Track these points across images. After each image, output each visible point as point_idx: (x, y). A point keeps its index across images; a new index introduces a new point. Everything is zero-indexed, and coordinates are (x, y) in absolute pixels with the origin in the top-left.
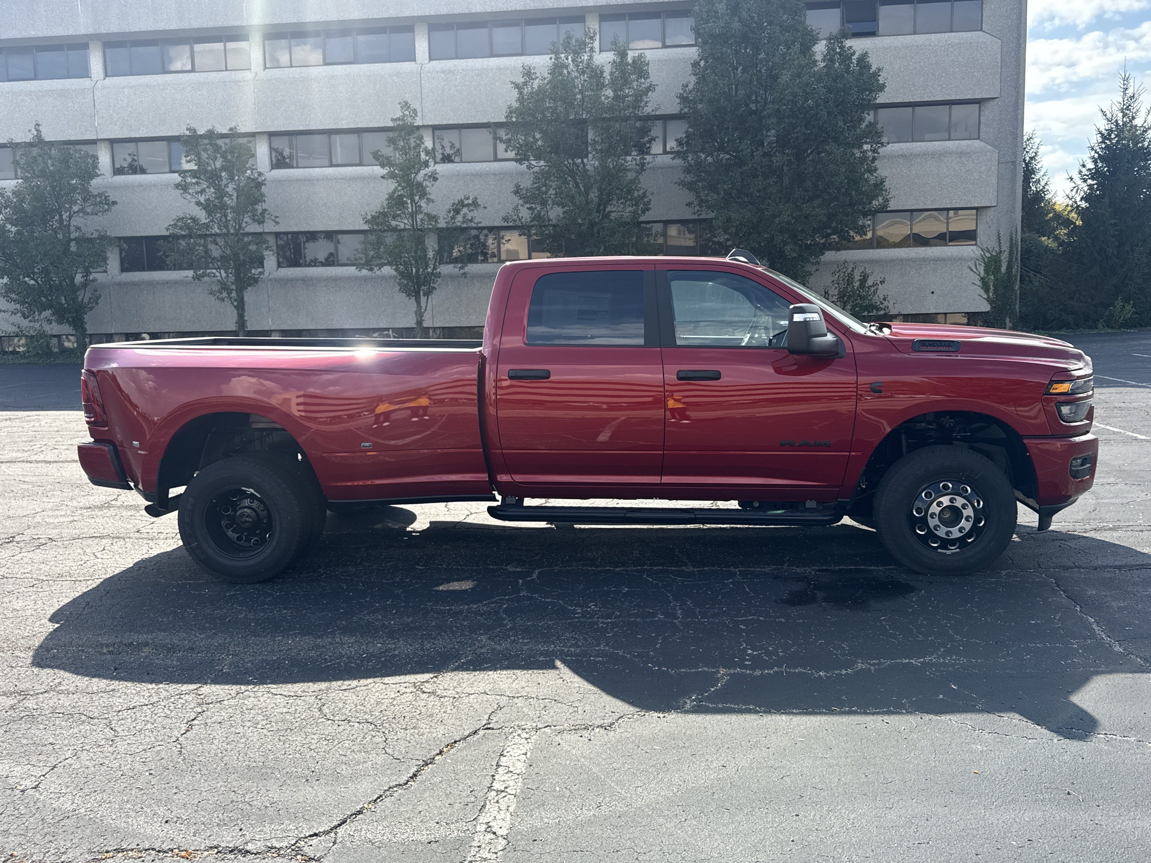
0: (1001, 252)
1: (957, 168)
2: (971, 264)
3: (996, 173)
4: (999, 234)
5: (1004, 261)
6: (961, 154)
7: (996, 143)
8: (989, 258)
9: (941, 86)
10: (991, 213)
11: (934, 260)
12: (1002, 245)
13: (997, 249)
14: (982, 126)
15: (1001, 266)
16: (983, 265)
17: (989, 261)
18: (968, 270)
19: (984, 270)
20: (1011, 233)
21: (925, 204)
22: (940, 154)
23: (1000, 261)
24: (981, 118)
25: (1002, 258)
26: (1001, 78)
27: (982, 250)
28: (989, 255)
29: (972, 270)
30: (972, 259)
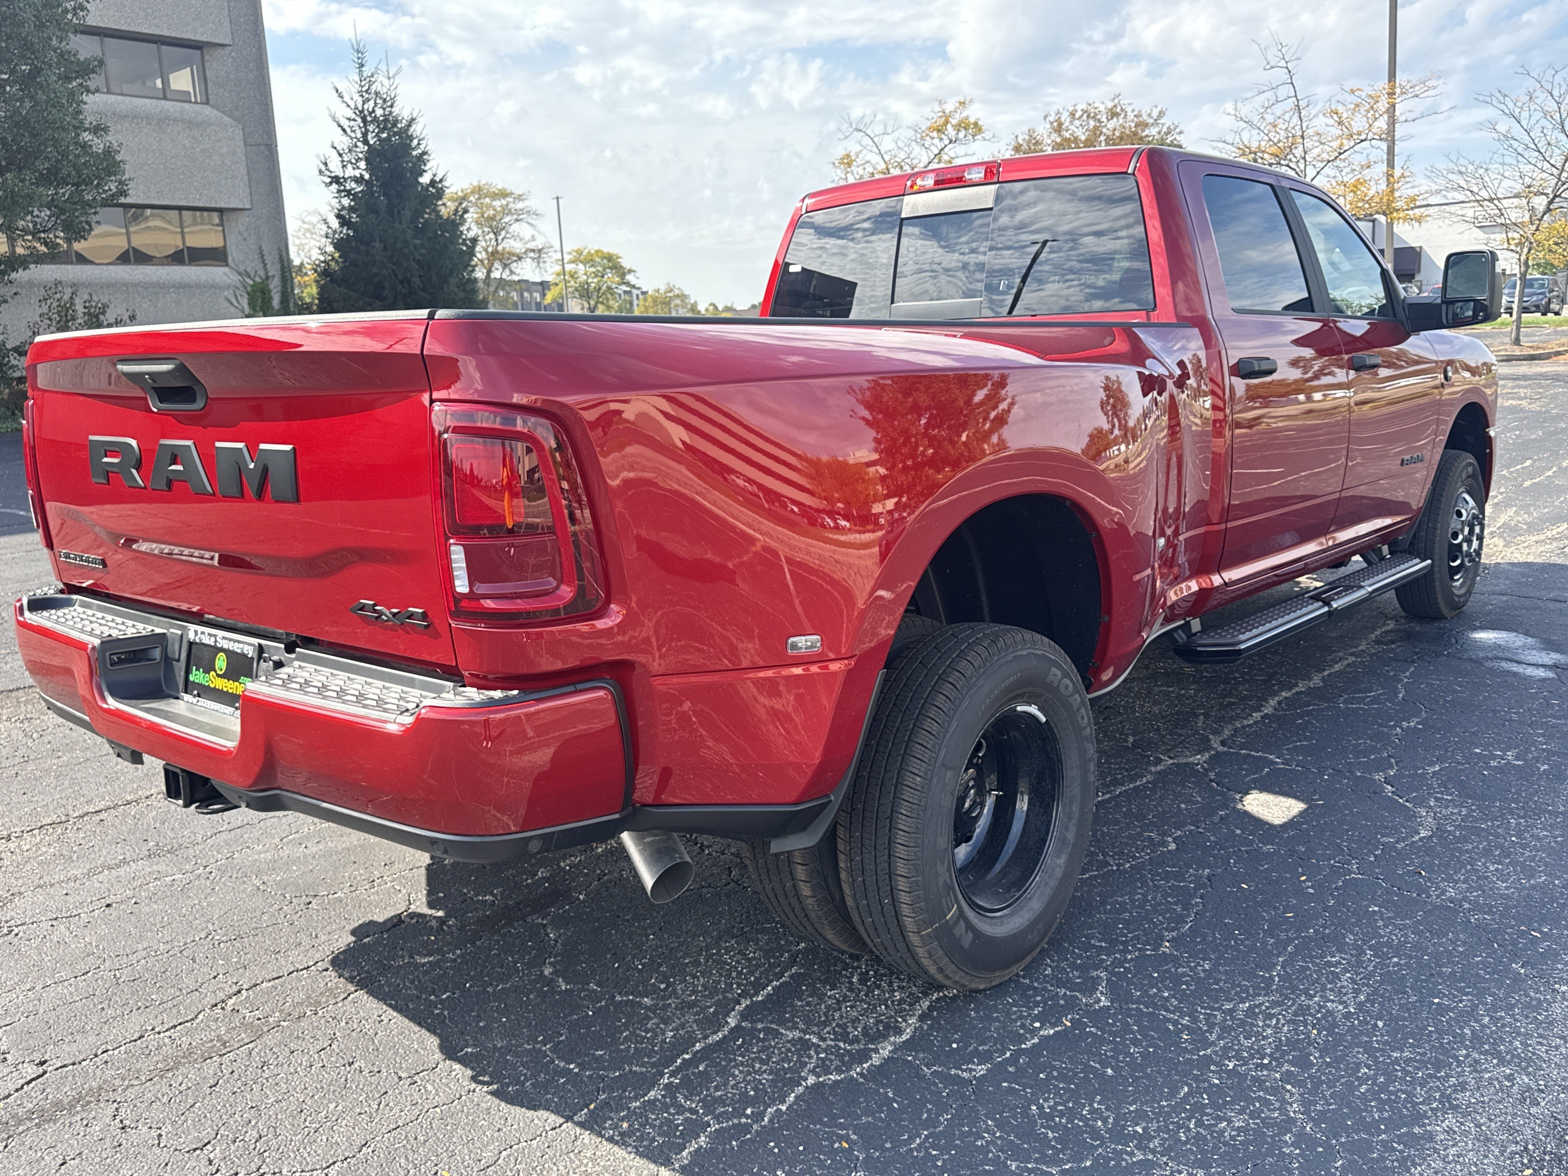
0: (267, 278)
1: (188, 145)
2: (229, 294)
3: (244, 158)
4: (261, 252)
5: (274, 291)
6: (190, 124)
7: (237, 114)
8: (252, 286)
9: (145, 10)
10: (244, 220)
11: (174, 286)
12: (268, 266)
13: (262, 273)
14: (210, 85)
15: (271, 298)
16: (246, 296)
17: (254, 291)
18: (227, 304)
19: (249, 304)
20: (279, 249)
21: (148, 197)
22: (159, 120)
23: (270, 291)
24: (207, 73)
25: (271, 287)
26: (230, 16)
27: (240, 274)
28: (251, 282)
29: (231, 303)
30: (228, 287)
